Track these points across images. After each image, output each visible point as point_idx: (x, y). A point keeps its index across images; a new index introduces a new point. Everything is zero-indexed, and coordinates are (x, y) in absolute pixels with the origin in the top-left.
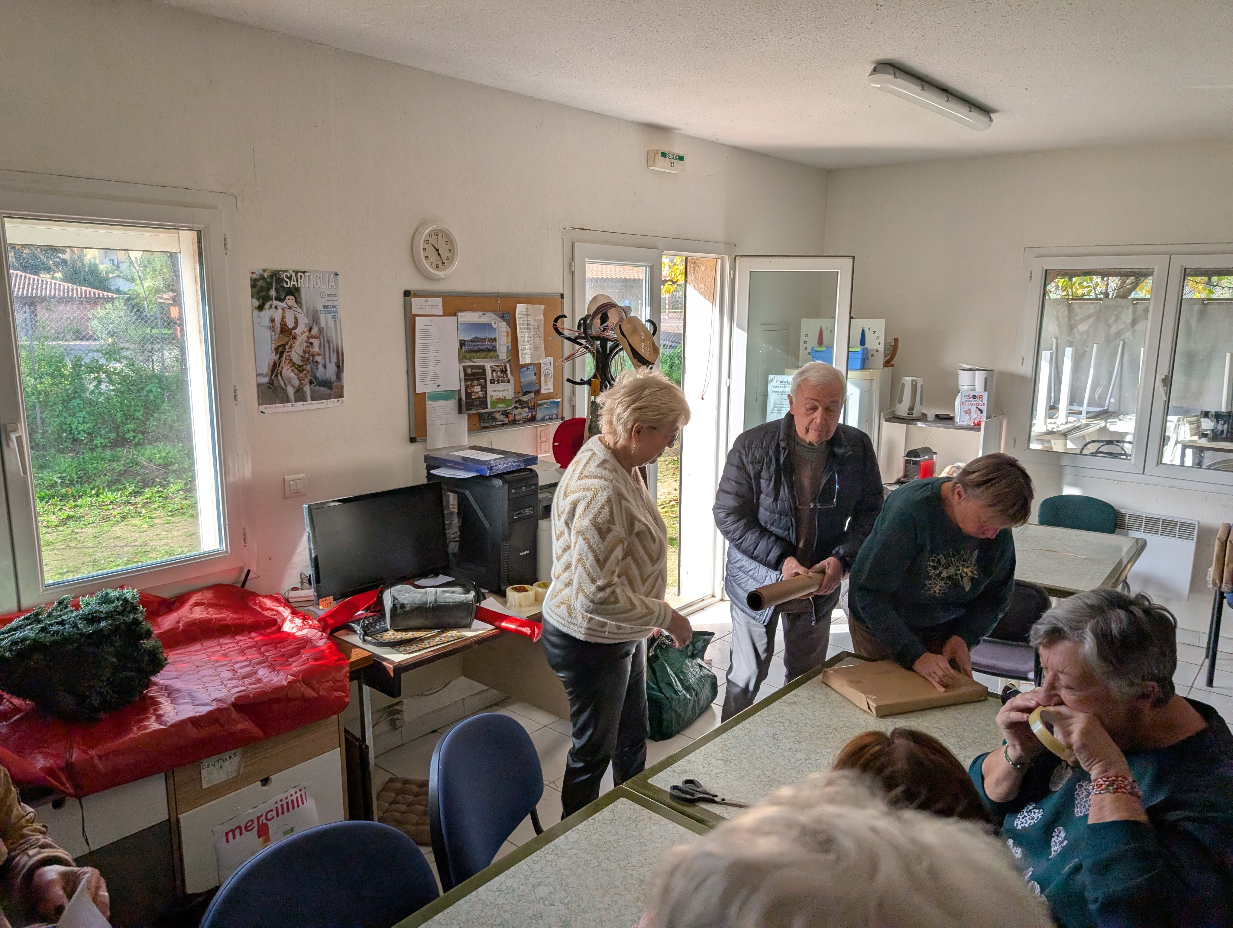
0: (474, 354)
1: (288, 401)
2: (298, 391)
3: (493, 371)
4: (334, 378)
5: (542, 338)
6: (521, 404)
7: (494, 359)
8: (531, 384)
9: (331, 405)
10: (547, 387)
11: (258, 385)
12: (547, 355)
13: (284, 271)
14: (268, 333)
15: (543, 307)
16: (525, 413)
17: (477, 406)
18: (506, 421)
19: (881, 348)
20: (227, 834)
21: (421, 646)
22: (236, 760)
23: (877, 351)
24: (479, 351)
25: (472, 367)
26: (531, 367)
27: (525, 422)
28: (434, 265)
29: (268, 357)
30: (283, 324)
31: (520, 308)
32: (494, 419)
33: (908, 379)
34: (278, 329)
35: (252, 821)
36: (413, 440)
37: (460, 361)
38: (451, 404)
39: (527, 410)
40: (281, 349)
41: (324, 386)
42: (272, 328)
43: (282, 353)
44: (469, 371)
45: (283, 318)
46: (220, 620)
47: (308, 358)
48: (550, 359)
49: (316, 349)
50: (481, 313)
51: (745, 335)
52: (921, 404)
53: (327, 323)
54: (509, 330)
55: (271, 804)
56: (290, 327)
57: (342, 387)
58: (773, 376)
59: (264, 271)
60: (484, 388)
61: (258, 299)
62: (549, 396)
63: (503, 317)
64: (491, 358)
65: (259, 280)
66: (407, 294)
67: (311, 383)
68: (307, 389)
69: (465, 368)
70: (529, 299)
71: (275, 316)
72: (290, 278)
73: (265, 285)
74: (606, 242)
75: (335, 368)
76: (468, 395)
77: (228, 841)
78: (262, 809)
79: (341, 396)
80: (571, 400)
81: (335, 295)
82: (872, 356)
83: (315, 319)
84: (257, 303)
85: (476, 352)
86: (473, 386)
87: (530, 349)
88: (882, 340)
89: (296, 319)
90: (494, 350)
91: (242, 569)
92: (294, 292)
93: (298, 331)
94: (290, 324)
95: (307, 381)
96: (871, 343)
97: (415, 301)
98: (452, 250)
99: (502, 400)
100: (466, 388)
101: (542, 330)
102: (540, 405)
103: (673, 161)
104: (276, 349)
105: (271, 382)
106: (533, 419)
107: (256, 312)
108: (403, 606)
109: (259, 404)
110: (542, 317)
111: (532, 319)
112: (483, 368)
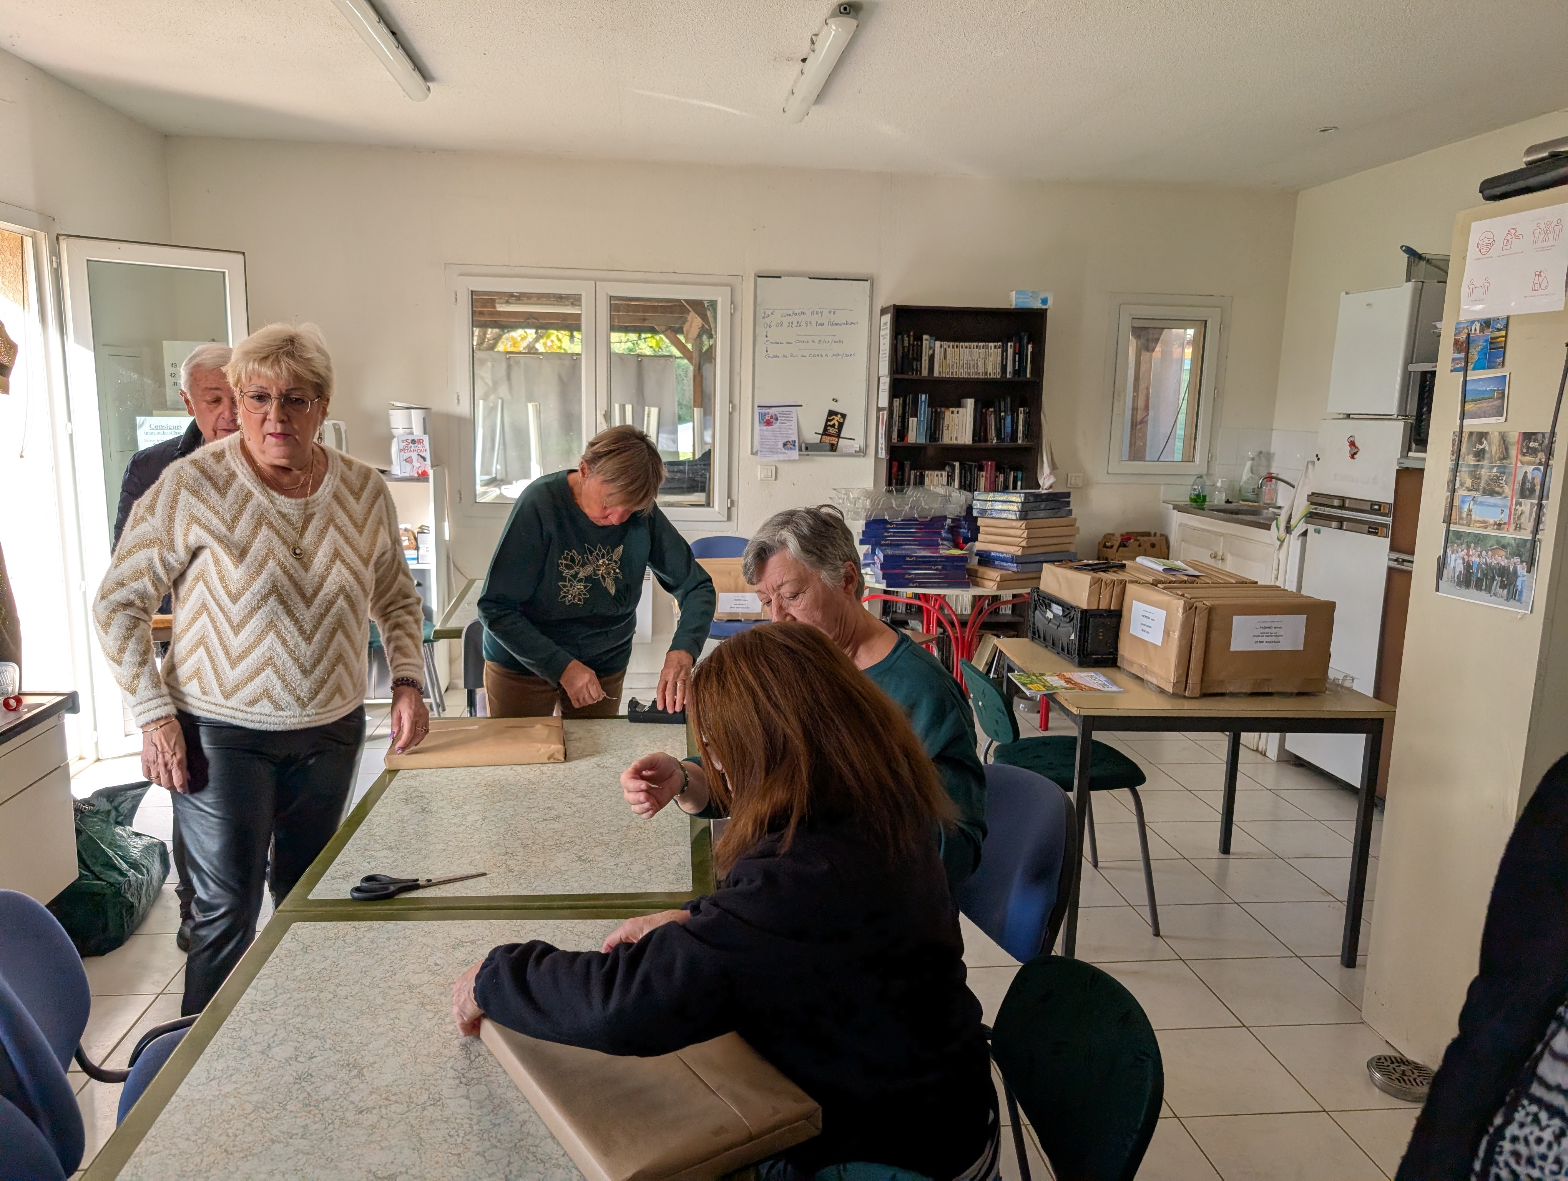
51: (90, 355)
58: (143, 418)
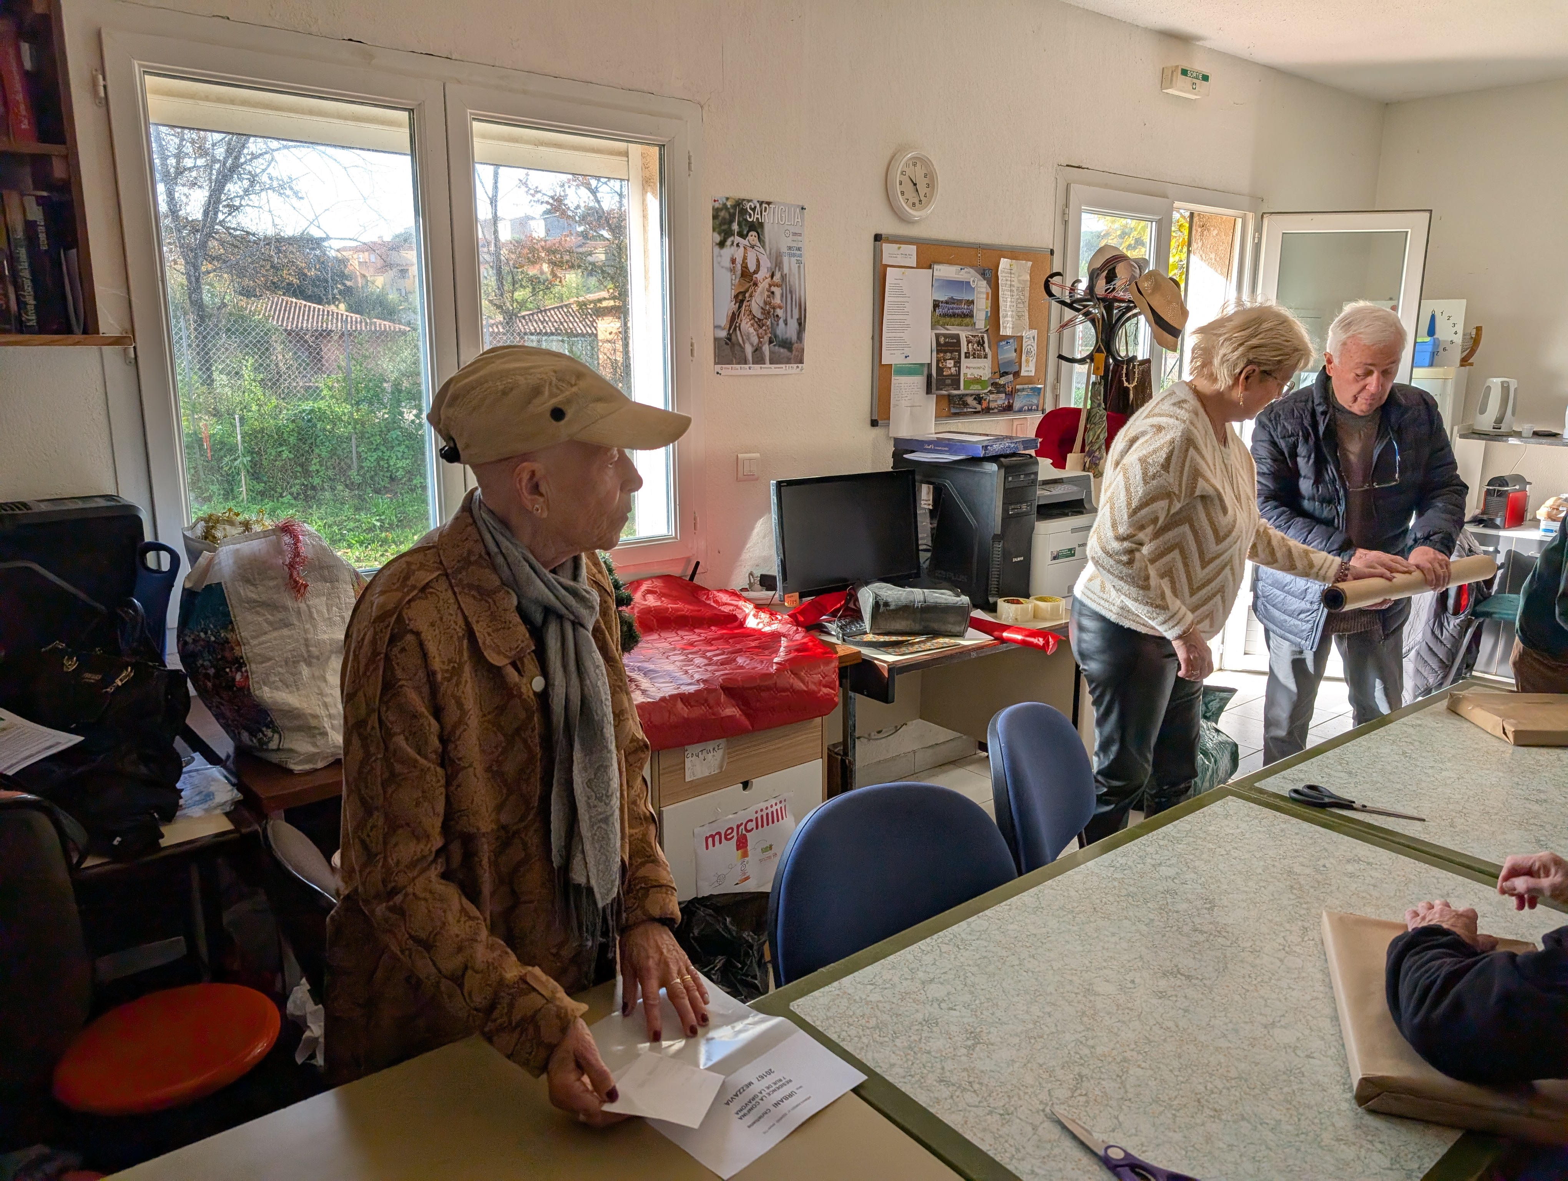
0: (948, 319)
1: (745, 362)
2: (756, 350)
3: (969, 342)
4: (794, 338)
5: (1027, 304)
6: (998, 388)
7: (970, 328)
8: (1010, 363)
9: (790, 371)
10: (1028, 369)
11: (716, 340)
12: (1031, 327)
13: (749, 201)
14: (728, 275)
15: (1030, 264)
16: (1000, 400)
17: (948, 385)
18: (979, 408)
19: (1458, 339)
20: (707, 838)
21: (912, 649)
22: (719, 754)
23: (1452, 342)
24: (954, 315)
25: (945, 336)
26: (1011, 341)
27: (1000, 411)
28: (911, 202)
29: (728, 306)
30: (745, 266)
31: (1004, 263)
32: (966, 404)
33: (1497, 381)
34: (739, 272)
35: (732, 828)
36: (874, 423)
37: (933, 327)
38: (919, 381)
39: (1003, 396)
40: (740, 297)
41: (784, 347)
42: (733, 270)
43: (742, 302)
44: (942, 340)
45: (745, 258)
46: (677, 610)
47: (769, 311)
48: (1034, 332)
49: (777, 300)
50: (959, 268)
52: (1513, 414)
53: (790, 269)
54: (990, 291)
55: (750, 814)
56: (752, 270)
57: (803, 350)
59: (727, 199)
60: (958, 363)
61: (719, 234)
62: (1029, 380)
63: (983, 275)
64: (967, 325)
65: (721, 210)
66: (878, 238)
67: (771, 342)
68: (766, 348)
69: (937, 336)
70: (1014, 253)
71: (736, 256)
72: (754, 209)
73: (727, 216)
74: (1106, 186)
75: (796, 325)
76: (940, 370)
77: (707, 848)
78: (742, 817)
79: (801, 362)
80: (1055, 388)
81: (800, 235)
82: (1444, 349)
83: (778, 264)
84: (718, 238)
85: (951, 316)
86: (945, 360)
87: (1012, 317)
88: (1460, 328)
89: (758, 260)
90: (970, 315)
91: (688, 560)
92: (757, 227)
93: (759, 276)
94: (752, 267)
95: (766, 338)
96: (1444, 332)
97: (887, 248)
98: (931, 186)
99: (977, 381)
100: (938, 361)
101: (1027, 295)
102: (1019, 390)
103: (1195, 81)
104: (736, 297)
105: (729, 336)
106: (1009, 408)
107: (717, 249)
108: (886, 604)
109: (716, 363)
110: (1028, 277)
111: (1016, 279)
112: (957, 337)
